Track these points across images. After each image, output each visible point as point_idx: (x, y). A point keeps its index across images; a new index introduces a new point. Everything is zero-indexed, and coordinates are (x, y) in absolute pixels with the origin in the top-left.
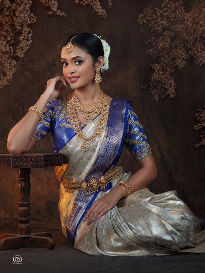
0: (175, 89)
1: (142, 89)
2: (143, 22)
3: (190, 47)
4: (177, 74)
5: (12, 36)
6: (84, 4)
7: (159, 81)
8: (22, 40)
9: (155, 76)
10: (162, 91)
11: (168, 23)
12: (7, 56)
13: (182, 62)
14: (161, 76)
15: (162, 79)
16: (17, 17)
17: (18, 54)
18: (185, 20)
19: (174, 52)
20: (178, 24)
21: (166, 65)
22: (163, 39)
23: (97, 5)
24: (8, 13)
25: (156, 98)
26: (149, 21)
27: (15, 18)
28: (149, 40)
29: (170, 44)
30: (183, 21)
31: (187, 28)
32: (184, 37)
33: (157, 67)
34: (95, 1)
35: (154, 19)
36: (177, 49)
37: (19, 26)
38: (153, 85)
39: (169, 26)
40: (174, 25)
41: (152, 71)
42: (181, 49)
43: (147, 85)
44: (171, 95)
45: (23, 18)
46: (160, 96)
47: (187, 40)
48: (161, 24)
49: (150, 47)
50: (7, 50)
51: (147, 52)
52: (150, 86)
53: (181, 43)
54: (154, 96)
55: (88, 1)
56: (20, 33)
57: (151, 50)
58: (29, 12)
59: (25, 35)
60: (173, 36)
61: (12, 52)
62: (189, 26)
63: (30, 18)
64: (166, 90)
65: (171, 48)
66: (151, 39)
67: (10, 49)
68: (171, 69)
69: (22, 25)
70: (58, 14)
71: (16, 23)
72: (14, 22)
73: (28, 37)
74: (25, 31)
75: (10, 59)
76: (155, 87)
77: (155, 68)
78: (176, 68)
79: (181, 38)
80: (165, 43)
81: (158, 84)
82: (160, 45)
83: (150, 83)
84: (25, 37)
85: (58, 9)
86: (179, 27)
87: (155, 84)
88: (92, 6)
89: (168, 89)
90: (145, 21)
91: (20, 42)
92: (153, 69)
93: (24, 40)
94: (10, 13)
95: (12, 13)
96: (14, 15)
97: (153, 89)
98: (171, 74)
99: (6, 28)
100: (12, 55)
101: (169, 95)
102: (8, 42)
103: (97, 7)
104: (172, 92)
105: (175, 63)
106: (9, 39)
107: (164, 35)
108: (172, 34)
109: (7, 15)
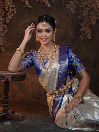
0: (91, 35)
1: (75, 35)
2: (76, 3)
3: (98, 15)
4: (92, 27)
5: (4, 13)
6: (41, 2)
7: (83, 31)
8: (8, 15)
9: (81, 29)
10: (85, 35)
11: (87, 4)
12: (1, 22)
13: (94, 22)
14: (84, 28)
15: (85, 30)
16: (6, 4)
17: (7, 22)
18: (95, 2)
19: (90, 18)
20: (92, 4)
21: (87, 23)
22: (85, 11)
23: (47, 2)
24: (2, 2)
25: (82, 39)
26: (78, 3)
27: (5, 5)
28: (79, 12)
29: (88, 14)
30: (94, 3)
31: (97, 6)
32: (95, 10)
33: (83, 24)
34: (46, 0)
35: (81, 2)
36: (92, 16)
37: (7, 8)
38: (81, 33)
39: (88, 5)
40: (90, 5)
41: (80, 26)
42: (94, 16)
43: (78, 33)
44: (89, 37)
45: (9, 5)
46: (84, 38)
47: (96, 12)
48: (84, 4)
49: (79, 15)
50: (1, 20)
51: (78, 17)
52: (79, 33)
53: (94, 13)
54: (81, 38)
55: (43, 1)
56: (7, 12)
57: (80, 16)
58: (12, 2)
59: (10, 12)
60: (90, 10)
61: (4, 21)
62: (97, 5)
63: (12, 5)
64: (87, 35)
65: (89, 15)
66: (79, 11)
67: (3, 19)
68: (89, 25)
69: (8, 8)
70: (29, 7)
71: (5, 7)
72: (5, 6)
73: (11, 14)
74: (10, 11)
75: (3, 24)
76: (81, 34)
77: (82, 25)
78: (91, 25)
79: (94, 11)
80: (86, 13)
81: (83, 32)
82: (84, 14)
83: (79, 32)
84: (10, 13)
85: (29, 4)
86: (93, 6)
87: (81, 32)
88: (44, 3)
89: (88, 35)
90: (77, 3)
91: (8, 16)
92: (81, 25)
93: (9, 15)
94: (3, 2)
95: (4, 2)
96: (5, 3)
97: (80, 35)
98: (89, 28)
99: (1, 10)
100: (4, 22)
101: (88, 37)
102: (2, 16)
103: (47, 3)
104: (89, 36)
105: (91, 23)
106: (2, 15)
107: (86, 9)
108: (90, 9)
109: (2, 3)
